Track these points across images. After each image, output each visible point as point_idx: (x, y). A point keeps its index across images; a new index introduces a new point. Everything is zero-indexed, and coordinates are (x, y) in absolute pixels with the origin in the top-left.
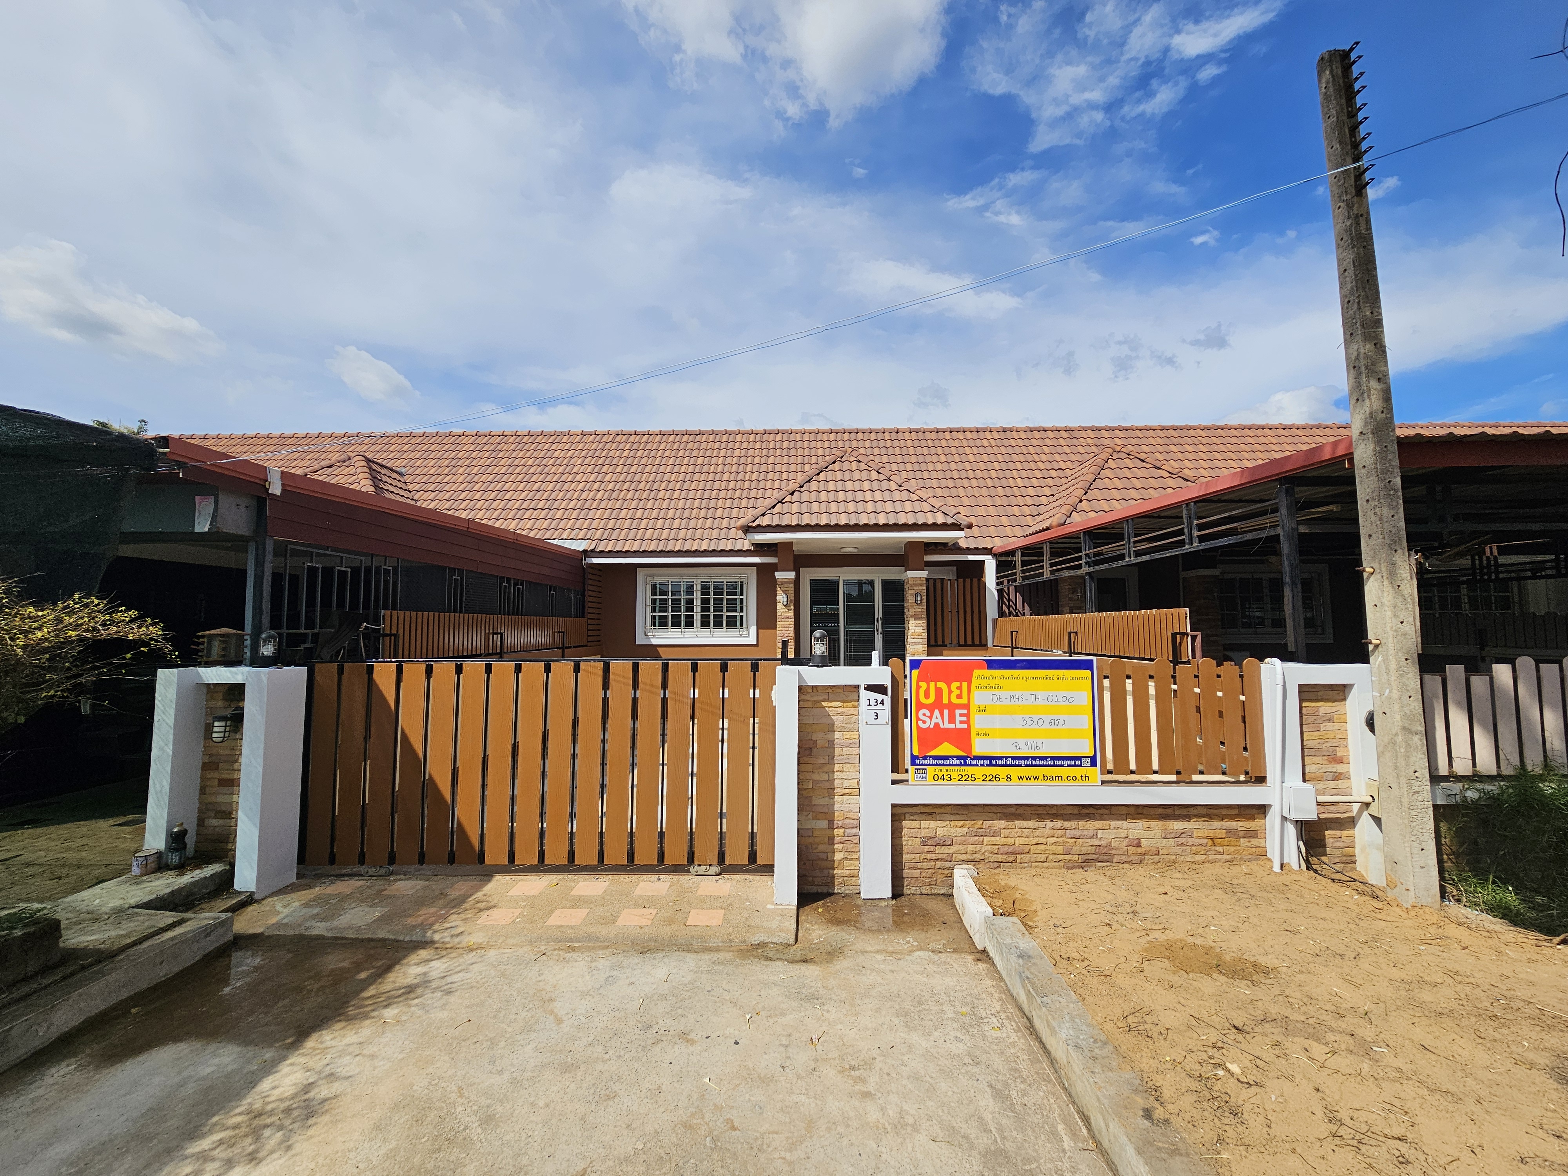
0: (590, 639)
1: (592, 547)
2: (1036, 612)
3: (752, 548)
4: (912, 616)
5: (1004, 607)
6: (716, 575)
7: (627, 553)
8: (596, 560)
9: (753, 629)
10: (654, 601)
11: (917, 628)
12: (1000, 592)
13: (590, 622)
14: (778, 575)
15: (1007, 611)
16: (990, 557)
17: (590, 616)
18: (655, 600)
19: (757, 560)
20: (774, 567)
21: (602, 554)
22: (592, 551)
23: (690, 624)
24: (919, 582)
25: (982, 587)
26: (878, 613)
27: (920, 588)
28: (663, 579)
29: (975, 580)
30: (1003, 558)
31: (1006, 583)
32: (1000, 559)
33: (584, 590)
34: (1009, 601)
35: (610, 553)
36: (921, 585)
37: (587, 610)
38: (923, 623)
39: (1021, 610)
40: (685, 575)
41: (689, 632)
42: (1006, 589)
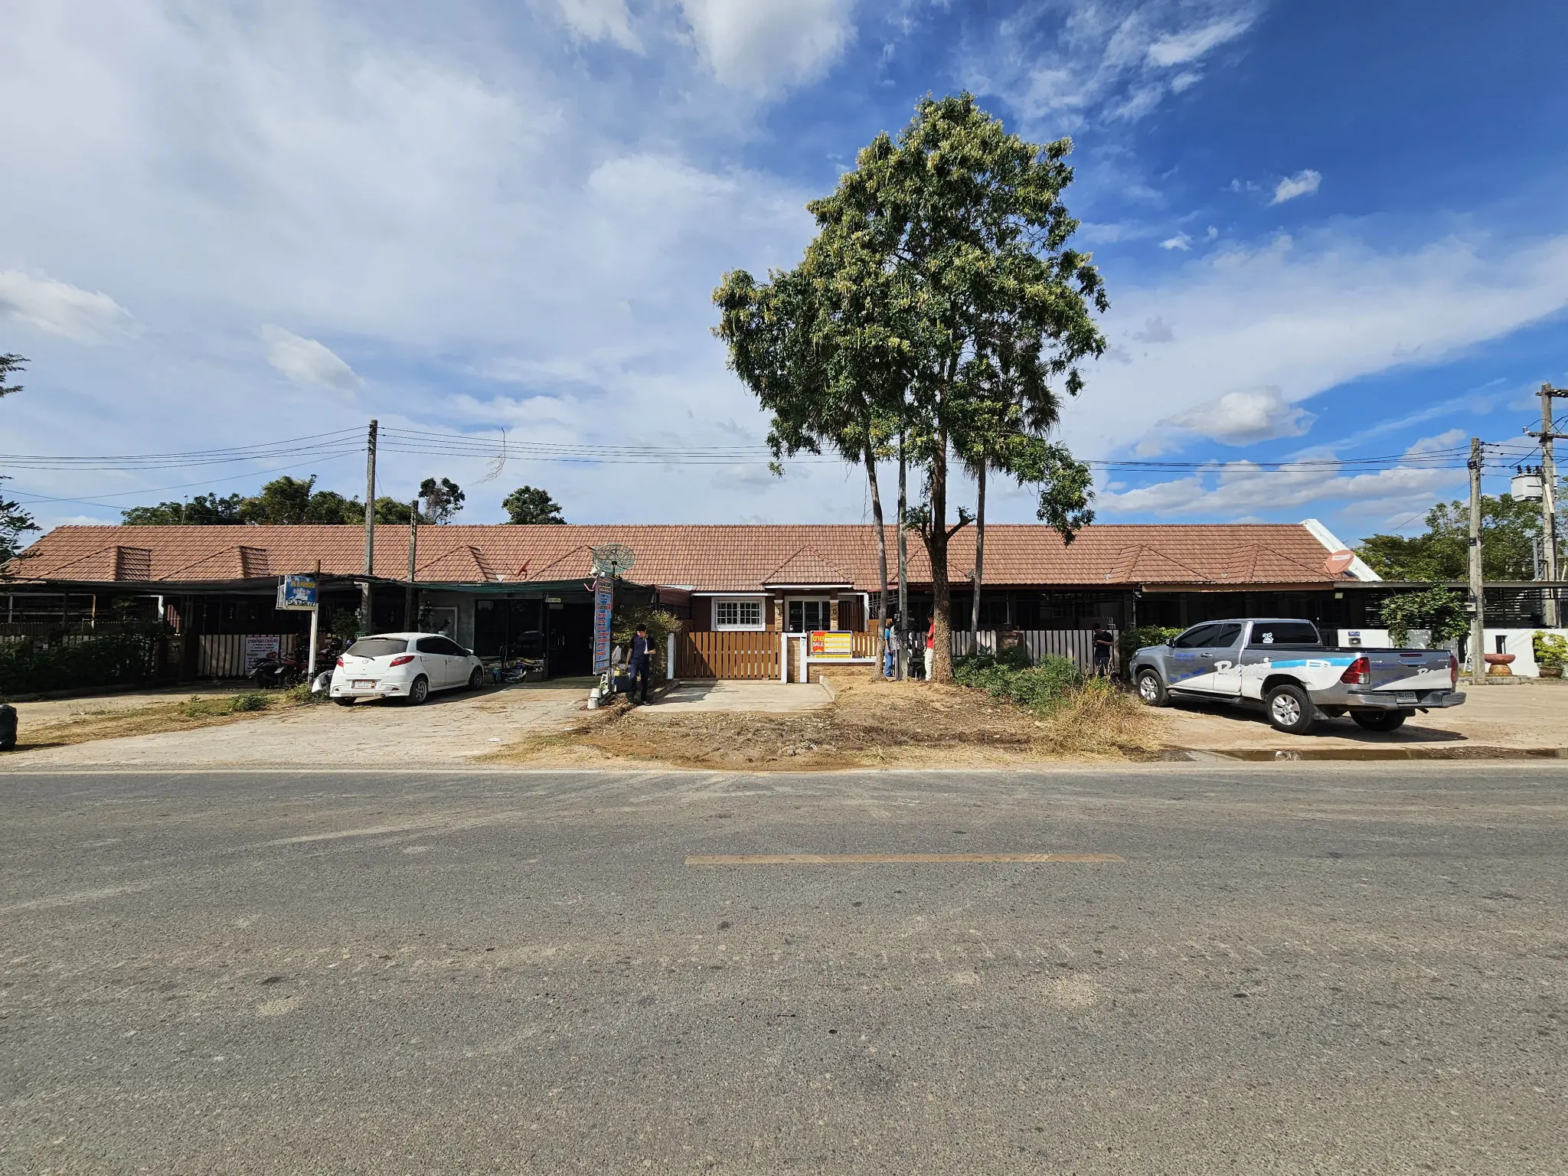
4: (833, 617)
5: (872, 615)
6: (747, 601)
7: (707, 591)
8: (694, 595)
9: (764, 624)
10: (720, 613)
11: (835, 621)
14: (775, 601)
16: (866, 594)
17: (694, 616)
19: (766, 594)
20: (773, 599)
23: (735, 622)
27: (837, 606)
28: (723, 604)
29: (860, 604)
31: (873, 605)
32: (871, 594)
33: (693, 608)
35: (700, 592)
38: (837, 619)
40: (733, 602)
41: (735, 626)
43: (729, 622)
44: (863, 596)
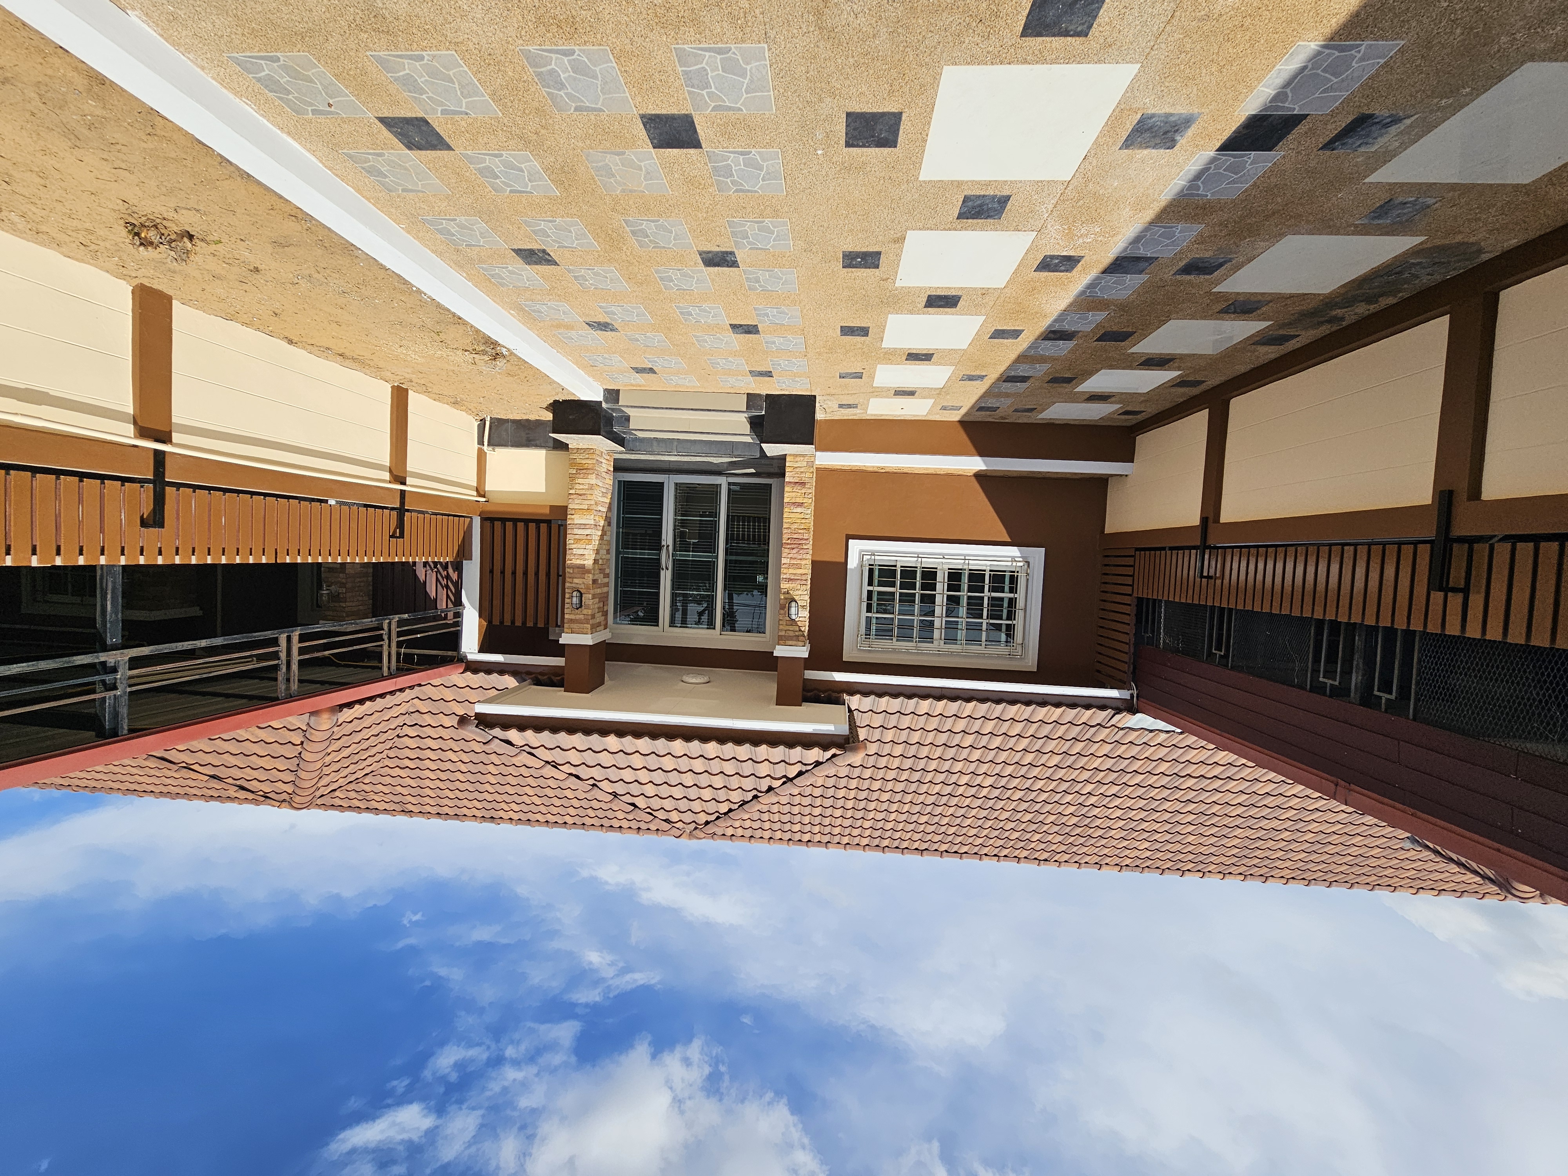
0: (1130, 561)
1: (1118, 717)
2: (408, 568)
3: (846, 697)
4: (589, 571)
5: (454, 576)
6: (908, 652)
7: (1058, 702)
8: (1114, 693)
9: (853, 563)
10: (1011, 616)
11: (581, 552)
12: (458, 602)
13: (1128, 590)
14: (803, 652)
15: (450, 570)
16: (470, 657)
17: (1127, 600)
18: (1009, 618)
19: (840, 677)
20: (811, 663)
21: (1102, 705)
22: (1118, 711)
23: (954, 576)
24: (574, 626)
25: (484, 611)
26: (666, 578)
27: (572, 617)
28: (994, 650)
29: (496, 622)
30: (450, 653)
31: (450, 615)
32: (454, 654)
33: (1136, 645)
34: (447, 587)
35: (1088, 704)
36: (571, 621)
37: (1132, 610)
38: (572, 560)
39: (429, 572)
40: (958, 655)
41: (957, 564)
42: (450, 605)
43: (977, 577)
44: (484, 648)
